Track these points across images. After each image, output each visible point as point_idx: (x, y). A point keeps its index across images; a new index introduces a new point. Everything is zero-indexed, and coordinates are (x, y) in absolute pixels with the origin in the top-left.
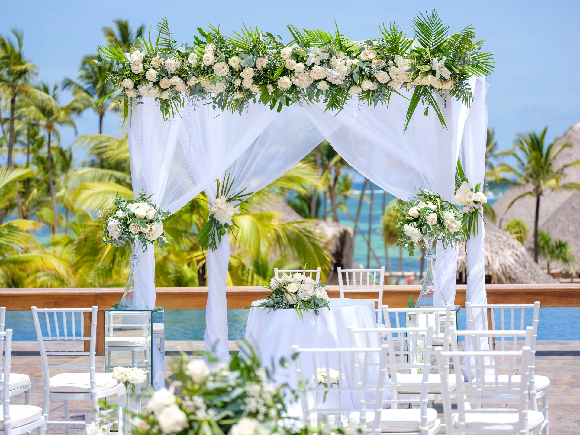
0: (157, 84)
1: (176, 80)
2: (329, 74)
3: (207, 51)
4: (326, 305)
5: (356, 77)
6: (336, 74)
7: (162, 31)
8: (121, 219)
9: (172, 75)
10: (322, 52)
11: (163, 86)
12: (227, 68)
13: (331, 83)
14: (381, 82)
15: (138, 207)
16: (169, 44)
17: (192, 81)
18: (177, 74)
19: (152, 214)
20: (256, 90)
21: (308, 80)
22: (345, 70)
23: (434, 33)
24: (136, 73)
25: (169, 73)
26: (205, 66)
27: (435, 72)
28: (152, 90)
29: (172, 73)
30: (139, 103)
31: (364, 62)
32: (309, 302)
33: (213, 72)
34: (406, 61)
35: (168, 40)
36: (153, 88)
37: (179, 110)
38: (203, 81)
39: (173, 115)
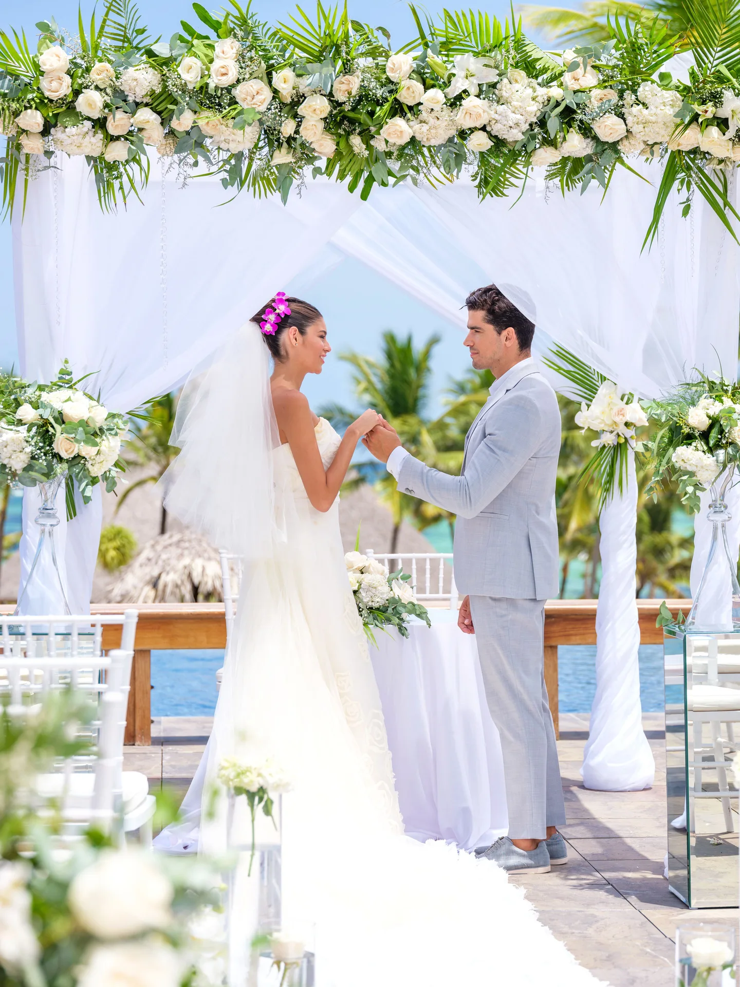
0: (100, 124)
1: (146, 116)
2: (497, 117)
3: (221, 55)
4: (424, 615)
5: (553, 124)
6: (514, 117)
7: (112, 8)
8: (32, 425)
9: (137, 104)
10: (486, 65)
11: (112, 129)
12: (267, 94)
13: (496, 137)
14: (603, 138)
15: (69, 399)
16: (125, 36)
17: (184, 121)
18: (147, 105)
19: (99, 416)
20: (325, 146)
21: (447, 127)
22: (534, 110)
23: (724, 36)
24: (54, 96)
25: (131, 99)
26: (217, 88)
27: (726, 120)
28: (88, 137)
29: (137, 100)
30: (49, 167)
31: (575, 92)
32: (382, 610)
33: (233, 102)
34: (667, 95)
35: (122, 26)
36: (91, 133)
37: (138, 185)
38: (208, 120)
39: (125, 198)
